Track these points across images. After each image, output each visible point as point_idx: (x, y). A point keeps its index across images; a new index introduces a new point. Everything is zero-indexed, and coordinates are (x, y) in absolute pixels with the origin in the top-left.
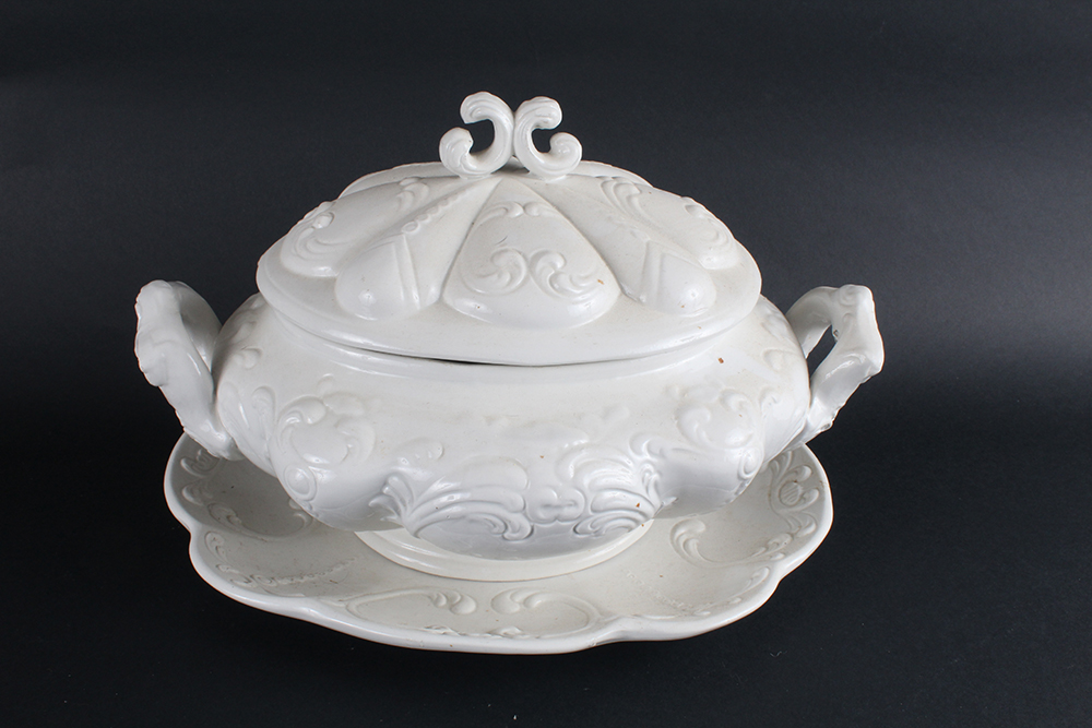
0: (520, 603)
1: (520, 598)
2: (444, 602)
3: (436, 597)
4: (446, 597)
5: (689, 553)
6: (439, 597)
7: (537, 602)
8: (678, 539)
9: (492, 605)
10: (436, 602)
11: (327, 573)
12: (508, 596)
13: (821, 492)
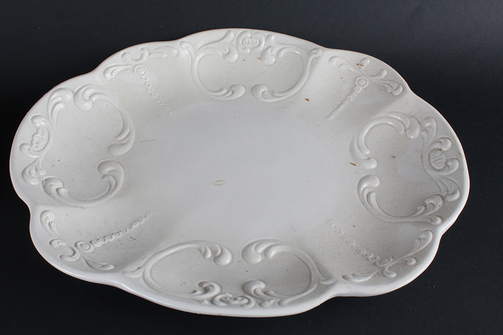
0: (261, 253)
1: (261, 249)
2: (209, 255)
3: (204, 250)
4: (211, 249)
5: (371, 205)
6: (206, 251)
7: (273, 253)
8: (363, 193)
9: (243, 256)
10: (205, 254)
11: (128, 230)
12: (253, 248)
13: (461, 163)
